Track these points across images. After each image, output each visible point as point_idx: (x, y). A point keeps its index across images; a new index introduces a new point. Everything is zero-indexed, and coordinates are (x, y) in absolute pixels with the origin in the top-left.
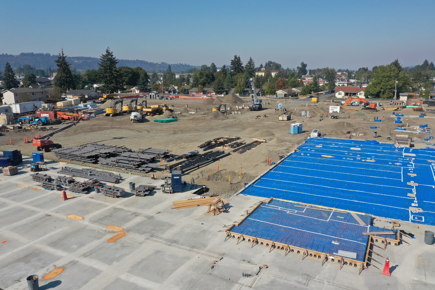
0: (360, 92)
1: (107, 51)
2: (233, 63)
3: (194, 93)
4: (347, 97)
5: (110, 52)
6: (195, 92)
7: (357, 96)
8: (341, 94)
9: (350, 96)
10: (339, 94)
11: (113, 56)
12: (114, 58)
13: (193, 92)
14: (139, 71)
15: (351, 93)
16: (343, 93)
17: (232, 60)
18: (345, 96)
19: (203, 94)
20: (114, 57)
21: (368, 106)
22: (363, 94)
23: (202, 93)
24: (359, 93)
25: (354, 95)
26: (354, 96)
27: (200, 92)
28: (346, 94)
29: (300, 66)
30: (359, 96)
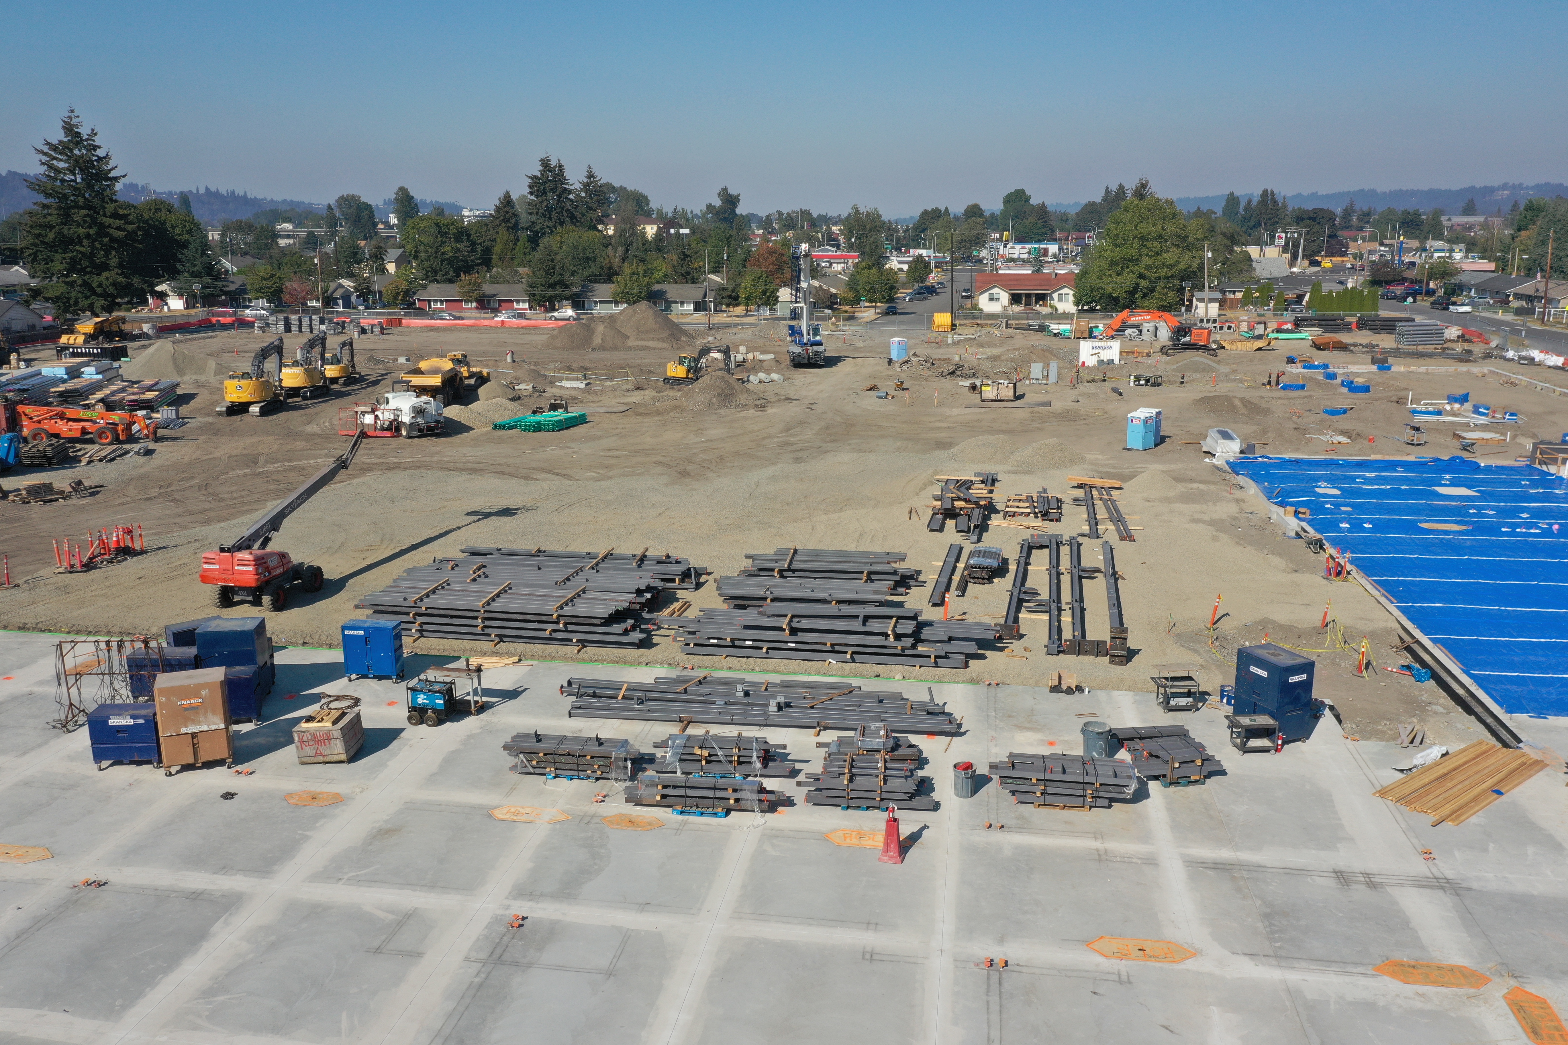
0: (1060, 292)
1: (69, 128)
2: (536, 186)
3: (439, 305)
4: (1017, 308)
5: (84, 131)
6: (441, 302)
7: (1051, 307)
8: (997, 300)
9: (1028, 304)
10: (991, 299)
11: (95, 148)
12: (100, 159)
13: (436, 301)
14: (163, 215)
15: (1028, 296)
16: (1004, 297)
18: (1012, 304)
19: (477, 308)
20: (100, 153)
21: (1187, 339)
22: (1071, 298)
23: (474, 305)
24: (1055, 296)
25: (1041, 303)
26: (1040, 305)
27: (466, 302)
28: (1015, 299)
29: (717, 203)
30: (1056, 303)
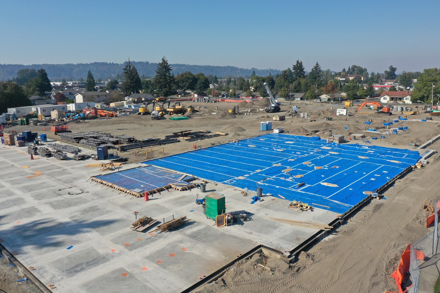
1: (163, 60)
2: (295, 68)
4: (392, 102)
5: (166, 60)
7: (403, 101)
8: (386, 99)
9: (396, 100)
10: (384, 99)
11: (167, 63)
12: (168, 66)
14: (200, 77)
15: (397, 98)
16: (388, 98)
17: (294, 66)
18: (390, 101)
21: (381, 110)
22: (410, 99)
23: (251, 97)
24: (405, 98)
25: (400, 100)
26: (399, 101)
28: (392, 99)
29: (389, 70)
30: (405, 101)
